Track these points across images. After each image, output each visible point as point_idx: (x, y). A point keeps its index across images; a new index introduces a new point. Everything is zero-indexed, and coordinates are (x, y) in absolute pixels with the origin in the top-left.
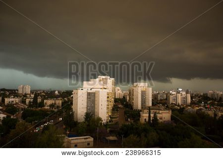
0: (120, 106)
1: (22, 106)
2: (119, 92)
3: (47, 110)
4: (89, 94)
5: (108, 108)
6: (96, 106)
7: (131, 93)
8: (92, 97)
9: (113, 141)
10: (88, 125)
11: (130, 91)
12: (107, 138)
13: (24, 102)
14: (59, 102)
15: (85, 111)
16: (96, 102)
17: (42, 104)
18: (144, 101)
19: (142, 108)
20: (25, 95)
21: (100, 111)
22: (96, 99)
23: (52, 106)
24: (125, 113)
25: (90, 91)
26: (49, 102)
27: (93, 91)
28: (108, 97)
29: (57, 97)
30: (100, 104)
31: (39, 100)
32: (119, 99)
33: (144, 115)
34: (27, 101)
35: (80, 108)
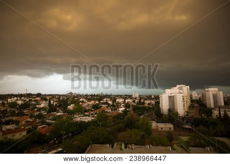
0: (196, 105)
1: (133, 104)
2: (195, 95)
3: (146, 107)
4: (170, 97)
5: (184, 106)
6: (175, 105)
7: (204, 96)
8: (172, 99)
9: (188, 129)
10: (170, 117)
11: (203, 94)
12: (184, 126)
13: (134, 102)
14: (153, 102)
15: (168, 107)
16: (175, 102)
17: (144, 103)
18: (216, 102)
19: (215, 107)
20: (136, 98)
21: (178, 108)
22: (175, 100)
23: (149, 104)
24: (200, 110)
25: (170, 95)
26: (147, 102)
27: (172, 95)
28: (183, 99)
29: (153, 99)
30: (178, 103)
31: (142, 101)
32: (196, 100)
33: (215, 112)
34: (136, 101)
35: (165, 106)
